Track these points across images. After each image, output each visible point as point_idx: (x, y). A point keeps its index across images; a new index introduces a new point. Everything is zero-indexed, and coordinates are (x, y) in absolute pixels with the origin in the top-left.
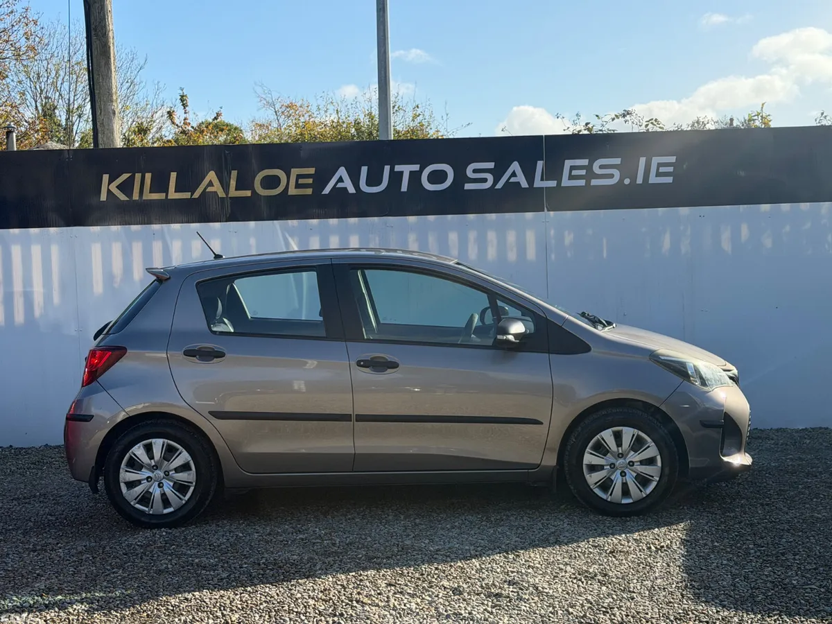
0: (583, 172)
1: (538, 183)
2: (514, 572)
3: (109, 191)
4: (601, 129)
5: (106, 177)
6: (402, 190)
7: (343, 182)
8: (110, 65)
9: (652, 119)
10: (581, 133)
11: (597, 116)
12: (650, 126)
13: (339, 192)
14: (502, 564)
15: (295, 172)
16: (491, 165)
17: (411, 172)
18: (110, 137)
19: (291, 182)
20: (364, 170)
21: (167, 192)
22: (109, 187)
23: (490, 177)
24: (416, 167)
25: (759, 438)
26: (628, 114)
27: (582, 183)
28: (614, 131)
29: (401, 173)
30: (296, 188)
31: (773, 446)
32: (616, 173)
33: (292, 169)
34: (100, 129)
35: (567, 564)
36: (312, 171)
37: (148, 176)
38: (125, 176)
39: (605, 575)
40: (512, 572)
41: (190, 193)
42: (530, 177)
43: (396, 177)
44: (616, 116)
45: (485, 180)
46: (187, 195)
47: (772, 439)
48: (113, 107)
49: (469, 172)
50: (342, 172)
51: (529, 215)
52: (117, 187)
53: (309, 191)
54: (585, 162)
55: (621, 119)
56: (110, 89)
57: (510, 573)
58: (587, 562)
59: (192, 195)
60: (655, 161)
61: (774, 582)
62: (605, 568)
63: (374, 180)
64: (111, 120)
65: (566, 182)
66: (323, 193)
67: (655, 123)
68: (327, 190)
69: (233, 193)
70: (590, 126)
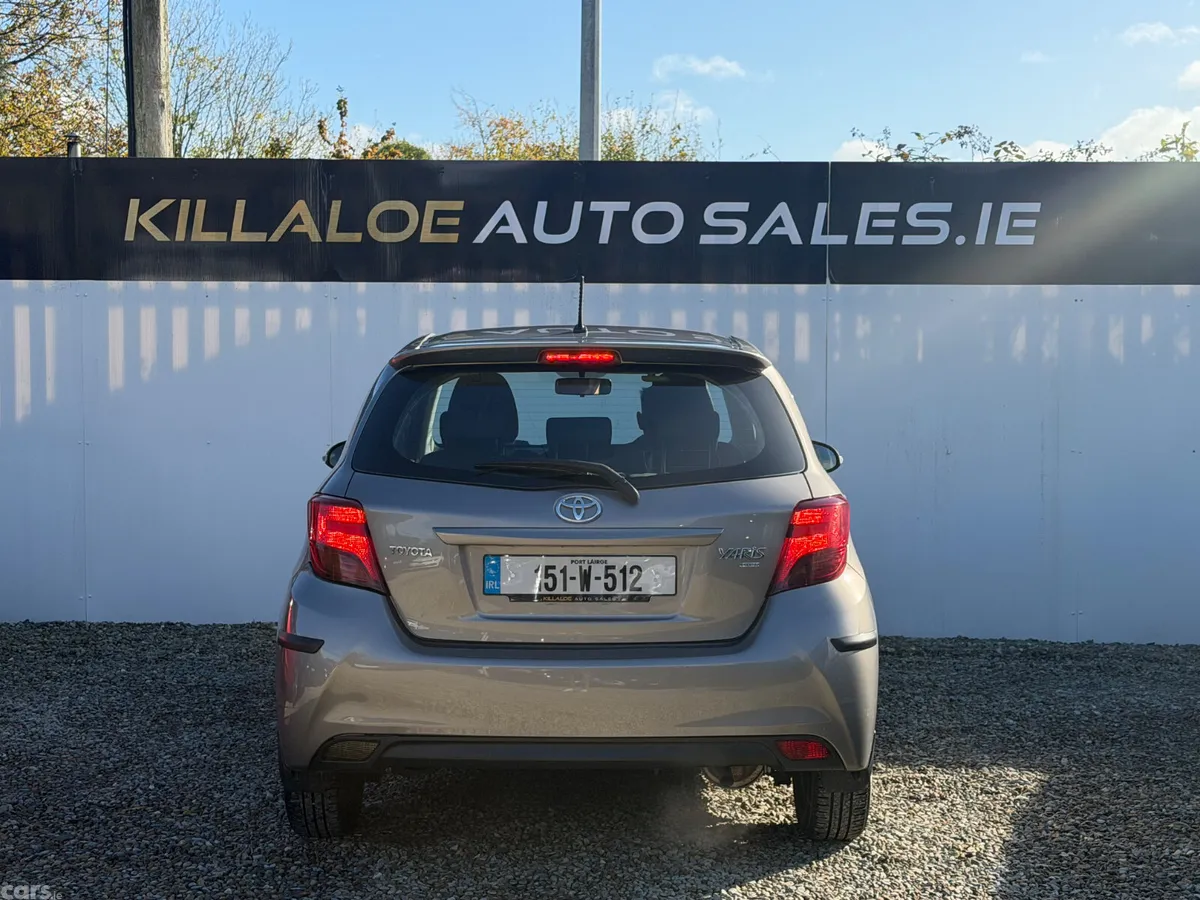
0: (891, 223)
1: (817, 238)
3: (139, 228)
4: (922, 155)
5: (134, 204)
6: (601, 242)
7: (508, 224)
8: (159, 29)
9: (1005, 143)
10: (890, 161)
11: (918, 134)
12: (1002, 153)
13: (501, 241)
15: (431, 206)
16: (744, 207)
18: (154, 142)
19: (425, 223)
20: (542, 206)
21: (229, 231)
22: (139, 219)
23: (741, 227)
24: (624, 206)
25: (1157, 660)
26: (966, 132)
27: (888, 240)
28: (943, 159)
29: (601, 214)
30: (432, 232)
31: (1176, 675)
32: (944, 227)
33: (428, 202)
34: (138, 131)
36: (459, 205)
37: (201, 204)
38: (164, 204)
41: (266, 234)
42: (805, 226)
43: (592, 221)
44: (947, 135)
45: (733, 231)
46: (260, 237)
47: (1177, 663)
48: (160, 96)
49: (709, 218)
50: (507, 209)
51: (801, 289)
52: (151, 220)
53: (453, 238)
54: (894, 207)
55: (957, 141)
56: (156, 66)
59: (268, 237)
60: (1008, 208)
63: (556, 224)
64: (157, 116)
65: (862, 238)
66: (475, 242)
67: (1010, 149)
68: (481, 238)
69: (334, 236)
70: (905, 150)
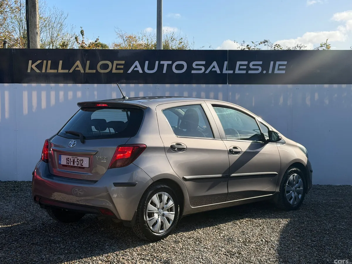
0: (245, 67)
1: (225, 71)
2: (198, 250)
3: (32, 68)
4: (254, 48)
5: (30, 62)
6: (164, 72)
7: (137, 68)
8: (36, 12)
9: (277, 44)
10: (245, 50)
11: (252, 42)
12: (276, 48)
13: (135, 72)
14: (192, 246)
15: (115, 62)
16: (204, 63)
17: (168, 64)
18: (35, 44)
19: (114, 67)
20: (147, 62)
21: (58, 70)
22: (32, 66)
23: (203, 68)
24: (170, 62)
25: (319, 189)
26: (266, 42)
27: (244, 72)
28: (259, 49)
29: (163, 65)
30: (116, 70)
31: (325, 193)
32: (260, 68)
33: (114, 61)
34: (30, 40)
35: (223, 247)
36: (123, 62)
37: (49, 62)
38: (39, 62)
39: (240, 253)
40: (197, 250)
41: (68, 70)
42: (221, 68)
43: (161, 67)
44: (261, 42)
45: (201, 69)
46: (67, 71)
47: (325, 190)
48: (37, 31)
49: (194, 66)
50: (137, 63)
51: (220, 86)
52: (35, 66)
53: (122, 71)
54: (246, 63)
55: (263, 44)
56: (35, 22)
57: (196, 251)
58: (232, 246)
59: (69, 71)
60: (278, 63)
61: (318, 260)
62: (240, 250)
63: (151, 67)
64: (36, 37)
65: (237, 71)
66: (128, 72)
67: (278, 46)
68: (130, 71)
69: (87, 71)
70: (249, 47)
